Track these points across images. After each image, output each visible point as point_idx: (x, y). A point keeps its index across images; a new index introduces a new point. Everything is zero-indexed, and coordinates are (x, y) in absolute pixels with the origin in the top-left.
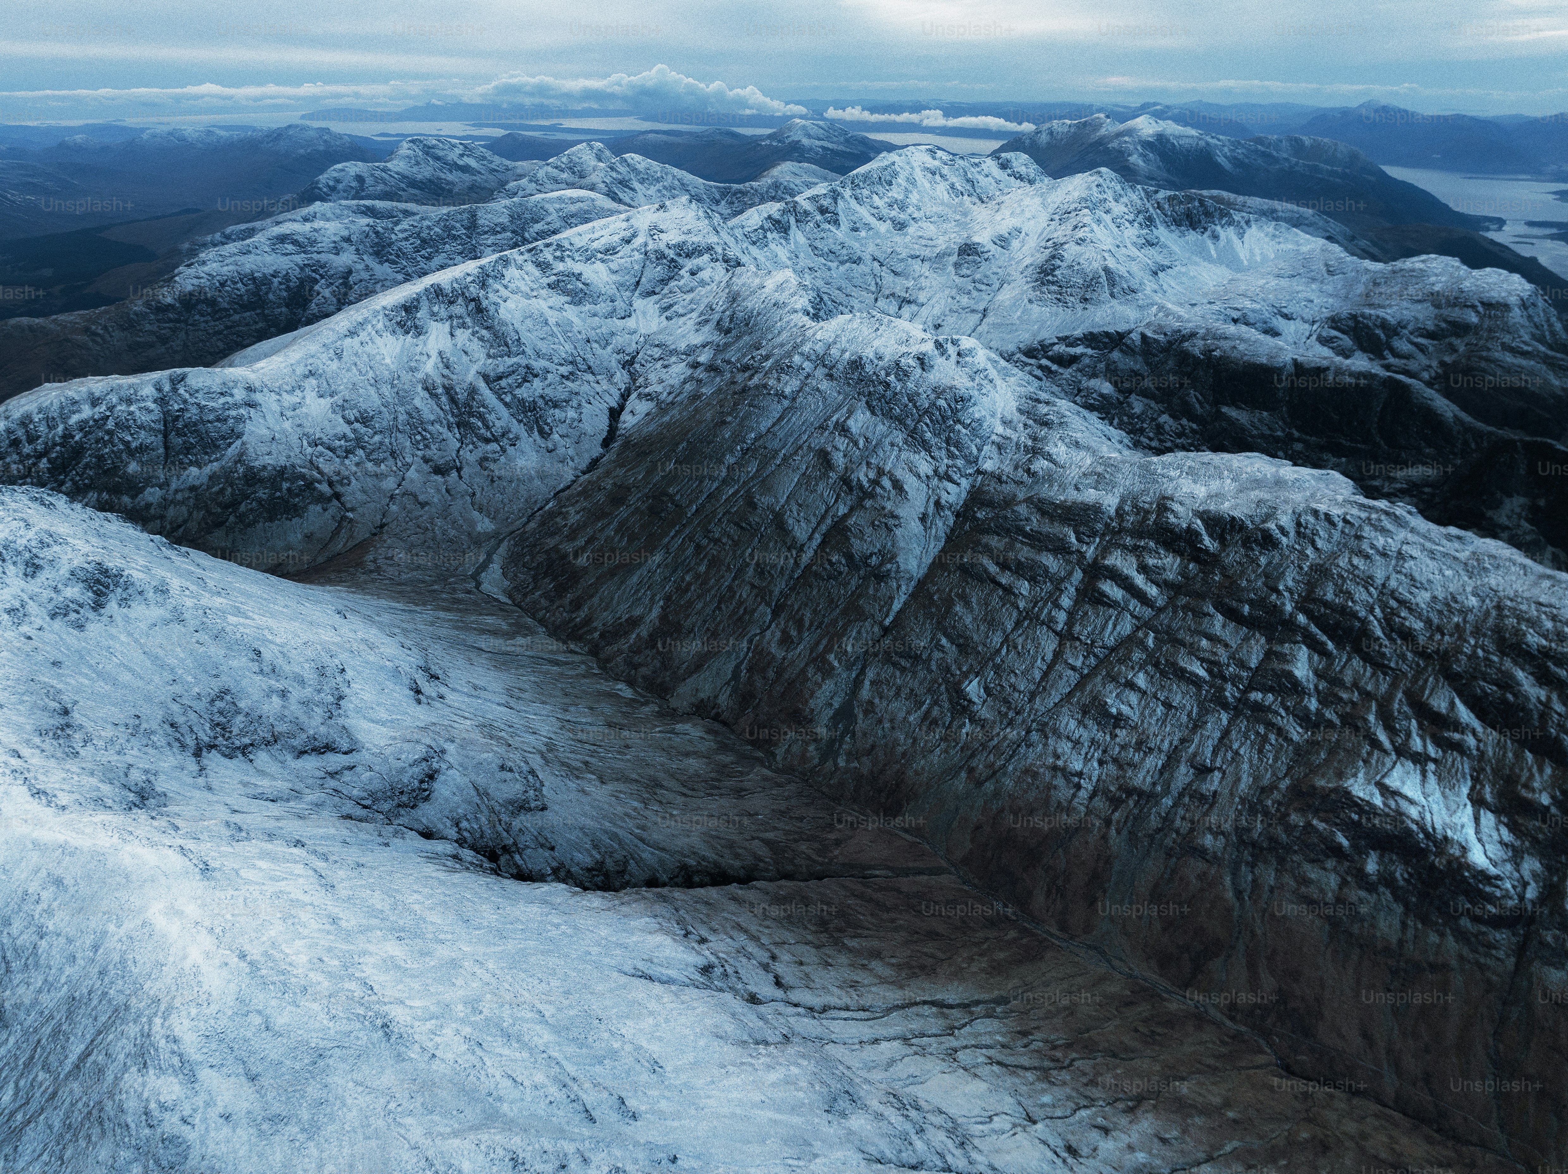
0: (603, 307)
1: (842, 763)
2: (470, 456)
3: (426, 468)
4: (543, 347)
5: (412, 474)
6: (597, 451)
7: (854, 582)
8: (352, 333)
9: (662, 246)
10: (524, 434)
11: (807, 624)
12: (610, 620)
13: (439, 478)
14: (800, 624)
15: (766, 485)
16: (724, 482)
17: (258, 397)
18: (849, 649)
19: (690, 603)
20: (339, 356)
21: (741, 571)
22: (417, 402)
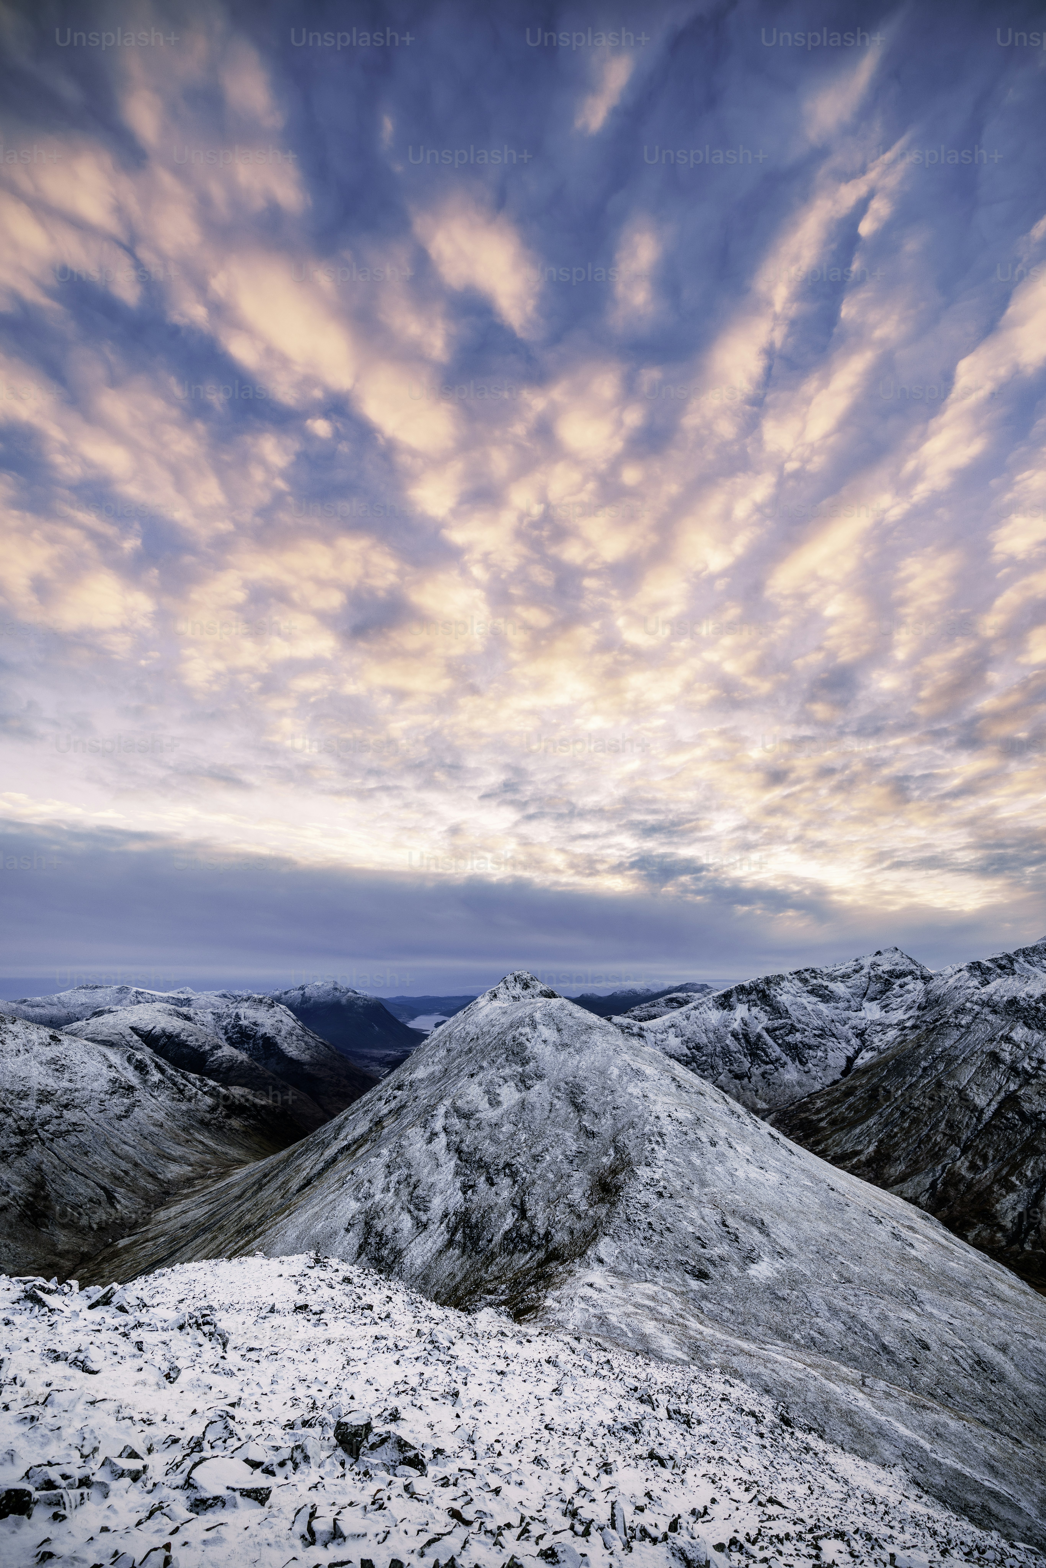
0: (842, 1005)
1: (1028, 1247)
2: (756, 1071)
3: (730, 1075)
4: (803, 1019)
5: (722, 1077)
6: (838, 1076)
7: (1028, 1131)
8: (695, 1008)
9: (880, 972)
10: (789, 1062)
11: (991, 1158)
12: (839, 1151)
13: (737, 1081)
14: (985, 1158)
15: (951, 1075)
16: (921, 1077)
17: (645, 1033)
18: (1029, 1173)
19: (897, 1144)
20: (688, 1018)
21: (935, 1126)
22: (728, 1042)
